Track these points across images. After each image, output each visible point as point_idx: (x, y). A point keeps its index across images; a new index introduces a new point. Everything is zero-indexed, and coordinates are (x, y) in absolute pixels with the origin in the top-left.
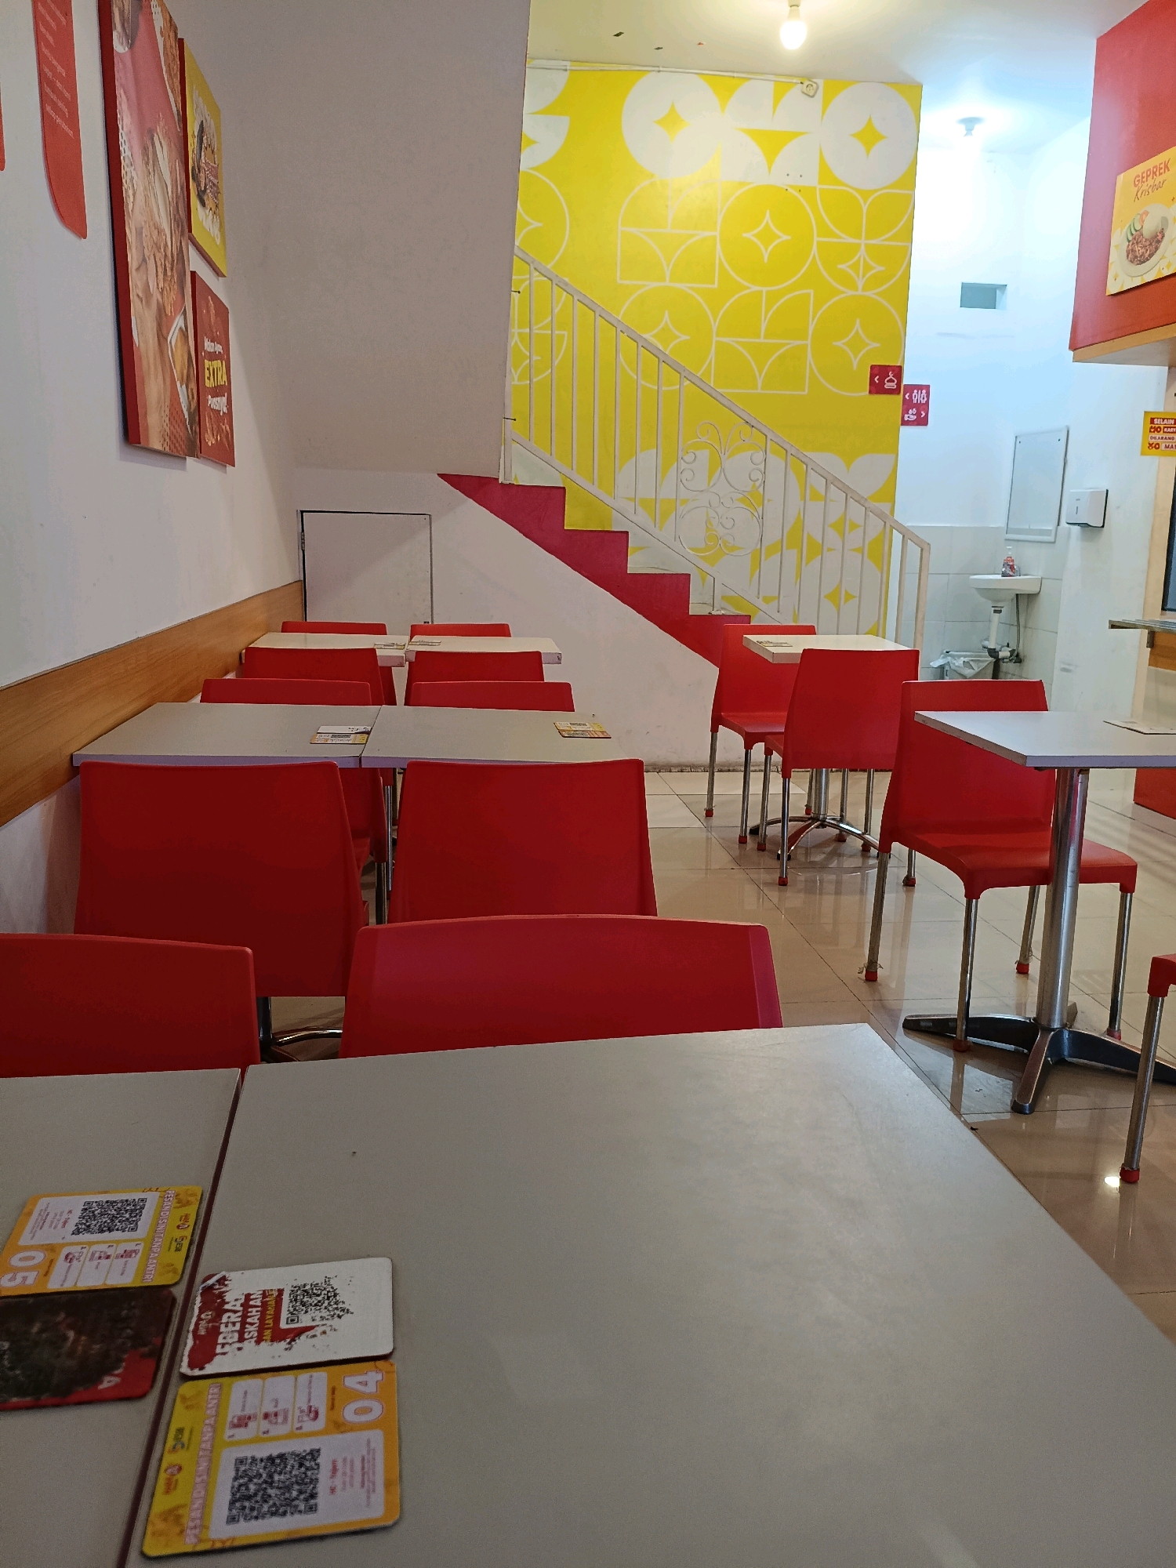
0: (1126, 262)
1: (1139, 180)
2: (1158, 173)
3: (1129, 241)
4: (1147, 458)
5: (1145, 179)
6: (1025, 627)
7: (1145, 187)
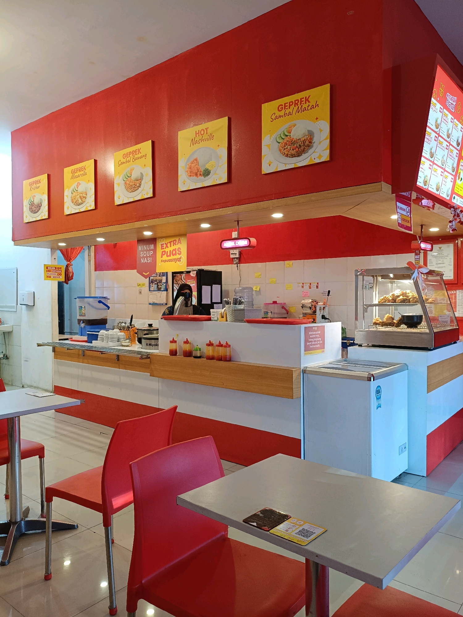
0: (30, 212)
1: (31, 184)
2: (37, 183)
3: (30, 205)
4: (47, 281)
5: (33, 184)
6: (8, 345)
7: (33, 187)
